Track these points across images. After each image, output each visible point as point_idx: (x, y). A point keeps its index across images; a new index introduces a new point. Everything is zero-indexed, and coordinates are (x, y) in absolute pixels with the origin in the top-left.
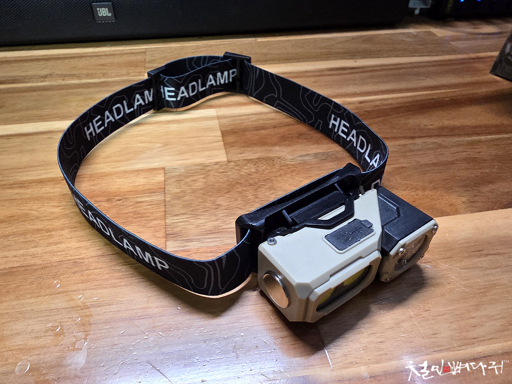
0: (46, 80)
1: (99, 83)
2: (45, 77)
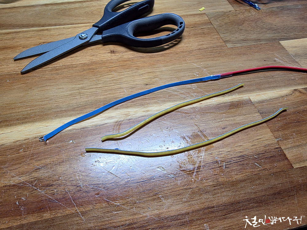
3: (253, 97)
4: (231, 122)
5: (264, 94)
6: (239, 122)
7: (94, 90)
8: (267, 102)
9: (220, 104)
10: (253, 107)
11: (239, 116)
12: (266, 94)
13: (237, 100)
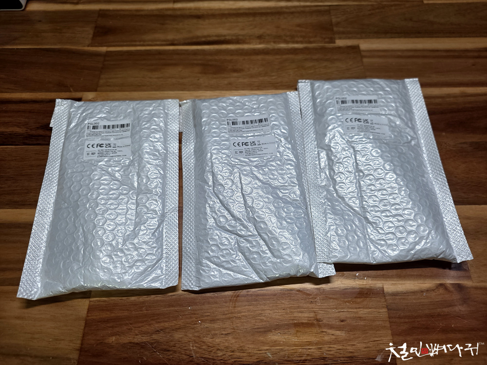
3: (387, 287)
4: (352, 315)
5: (401, 284)
6: (361, 316)
8: (401, 296)
9: (348, 289)
10: (383, 300)
11: (364, 308)
12: (404, 284)
13: (368, 287)
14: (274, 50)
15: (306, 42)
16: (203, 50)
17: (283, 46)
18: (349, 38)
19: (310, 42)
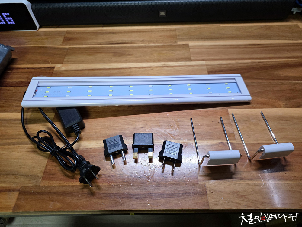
0: (143, 43)
1: (161, 46)
2: (142, 41)
7: (115, 127)
14: (148, 46)
15: (163, 43)
16: (115, 47)
17: (152, 44)
18: (184, 41)
19: (166, 43)
